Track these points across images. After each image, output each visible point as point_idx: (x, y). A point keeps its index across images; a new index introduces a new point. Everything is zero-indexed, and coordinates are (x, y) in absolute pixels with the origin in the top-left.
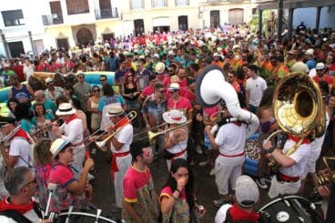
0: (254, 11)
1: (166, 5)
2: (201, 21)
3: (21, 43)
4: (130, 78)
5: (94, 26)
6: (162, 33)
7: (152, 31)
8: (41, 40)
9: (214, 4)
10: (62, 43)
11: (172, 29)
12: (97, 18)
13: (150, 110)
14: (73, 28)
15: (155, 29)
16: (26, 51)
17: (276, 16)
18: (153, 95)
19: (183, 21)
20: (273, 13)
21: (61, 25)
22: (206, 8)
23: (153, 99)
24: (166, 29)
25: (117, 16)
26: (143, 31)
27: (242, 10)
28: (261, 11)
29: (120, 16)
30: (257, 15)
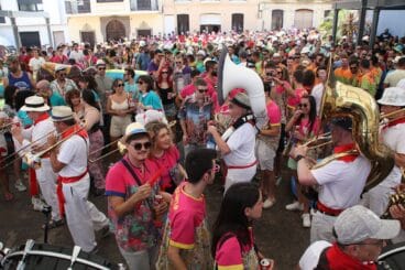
0: (327, 13)
2: (261, 21)
3: (37, 34)
4: (165, 76)
5: (127, 18)
6: (210, 32)
7: (198, 30)
8: (62, 32)
9: (277, 1)
10: (88, 37)
11: (223, 29)
12: (132, 9)
13: (189, 114)
14: (102, 19)
15: (203, 27)
16: (42, 44)
17: (357, 19)
18: (194, 95)
19: (238, 20)
20: (351, 16)
21: (88, 14)
22: (267, 6)
23: (194, 100)
24: (216, 29)
25: (157, 9)
26: (188, 29)
27: (312, 11)
28: (337, 11)
29: (160, 8)
30: (331, 17)
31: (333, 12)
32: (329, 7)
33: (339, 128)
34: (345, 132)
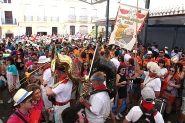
0: (93, 27)
1: (45, 20)
2: (65, 31)
4: (19, 56)
6: (42, 35)
7: (36, 34)
9: (72, 22)
11: (48, 34)
12: (3, 24)
15: (39, 33)
17: (105, 30)
19: (55, 30)
20: (103, 29)
22: (68, 24)
24: (45, 34)
25: (16, 24)
26: (31, 34)
27: (87, 26)
28: (97, 27)
29: (17, 24)
30: (95, 29)
31: (95, 27)
32: (94, 25)
33: (60, 71)
34: (62, 72)
